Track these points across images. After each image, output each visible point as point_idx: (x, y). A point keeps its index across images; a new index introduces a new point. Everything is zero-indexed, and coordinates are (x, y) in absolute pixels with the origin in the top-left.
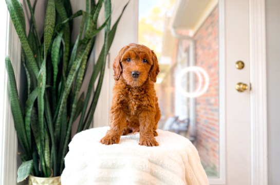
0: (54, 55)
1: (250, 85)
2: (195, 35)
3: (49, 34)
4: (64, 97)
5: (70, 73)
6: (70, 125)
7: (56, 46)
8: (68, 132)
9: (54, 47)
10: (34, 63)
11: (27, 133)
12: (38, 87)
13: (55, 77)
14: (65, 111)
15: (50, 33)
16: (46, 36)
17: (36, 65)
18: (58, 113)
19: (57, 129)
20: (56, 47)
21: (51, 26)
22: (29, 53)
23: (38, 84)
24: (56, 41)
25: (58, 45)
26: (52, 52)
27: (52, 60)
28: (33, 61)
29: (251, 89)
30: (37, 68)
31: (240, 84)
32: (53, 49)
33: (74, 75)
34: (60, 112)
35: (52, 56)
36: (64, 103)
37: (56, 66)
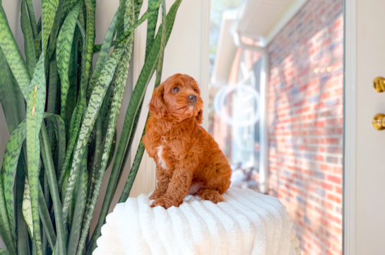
0: (62, 57)
2: (269, 45)
3: (51, 6)
4: (82, 136)
5: (93, 92)
7: (65, 39)
9: (61, 42)
10: (20, 66)
11: (8, 205)
12: (28, 115)
14: (85, 162)
16: (46, 10)
17: (23, 71)
18: (70, 167)
19: (68, 198)
20: (66, 41)
22: (8, 44)
23: (28, 110)
25: (70, 38)
26: (58, 52)
27: (58, 66)
28: (16, 62)
30: (25, 76)
32: (58, 45)
34: (74, 165)
35: (57, 58)
36: (82, 147)
37: (65, 77)
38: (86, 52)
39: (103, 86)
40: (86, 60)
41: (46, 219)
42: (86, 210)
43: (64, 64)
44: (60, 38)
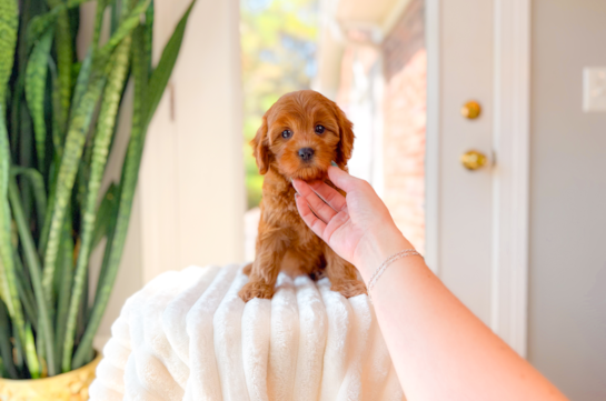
0: (34, 96)
1: (494, 155)
2: (387, 39)
3: (4, 43)
6: (82, 262)
7: (35, 73)
8: (79, 280)
9: (32, 76)
13: (41, 148)
14: (68, 226)
15: (8, 42)
19: (49, 270)
20: (36, 76)
21: (9, 23)
24: (35, 61)
25: (42, 71)
26: (28, 89)
27: (30, 106)
29: (494, 163)
31: (470, 153)
32: (28, 80)
33: (82, 141)
35: (29, 97)
37: (39, 121)
38: (62, 85)
39: (81, 130)
40: (61, 97)
41: (27, 295)
42: (73, 284)
43: (37, 104)
44: (30, 70)
